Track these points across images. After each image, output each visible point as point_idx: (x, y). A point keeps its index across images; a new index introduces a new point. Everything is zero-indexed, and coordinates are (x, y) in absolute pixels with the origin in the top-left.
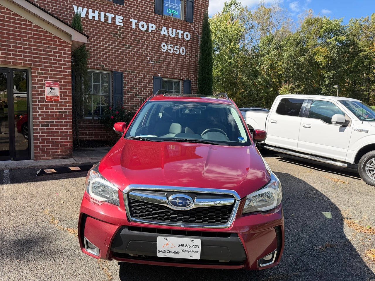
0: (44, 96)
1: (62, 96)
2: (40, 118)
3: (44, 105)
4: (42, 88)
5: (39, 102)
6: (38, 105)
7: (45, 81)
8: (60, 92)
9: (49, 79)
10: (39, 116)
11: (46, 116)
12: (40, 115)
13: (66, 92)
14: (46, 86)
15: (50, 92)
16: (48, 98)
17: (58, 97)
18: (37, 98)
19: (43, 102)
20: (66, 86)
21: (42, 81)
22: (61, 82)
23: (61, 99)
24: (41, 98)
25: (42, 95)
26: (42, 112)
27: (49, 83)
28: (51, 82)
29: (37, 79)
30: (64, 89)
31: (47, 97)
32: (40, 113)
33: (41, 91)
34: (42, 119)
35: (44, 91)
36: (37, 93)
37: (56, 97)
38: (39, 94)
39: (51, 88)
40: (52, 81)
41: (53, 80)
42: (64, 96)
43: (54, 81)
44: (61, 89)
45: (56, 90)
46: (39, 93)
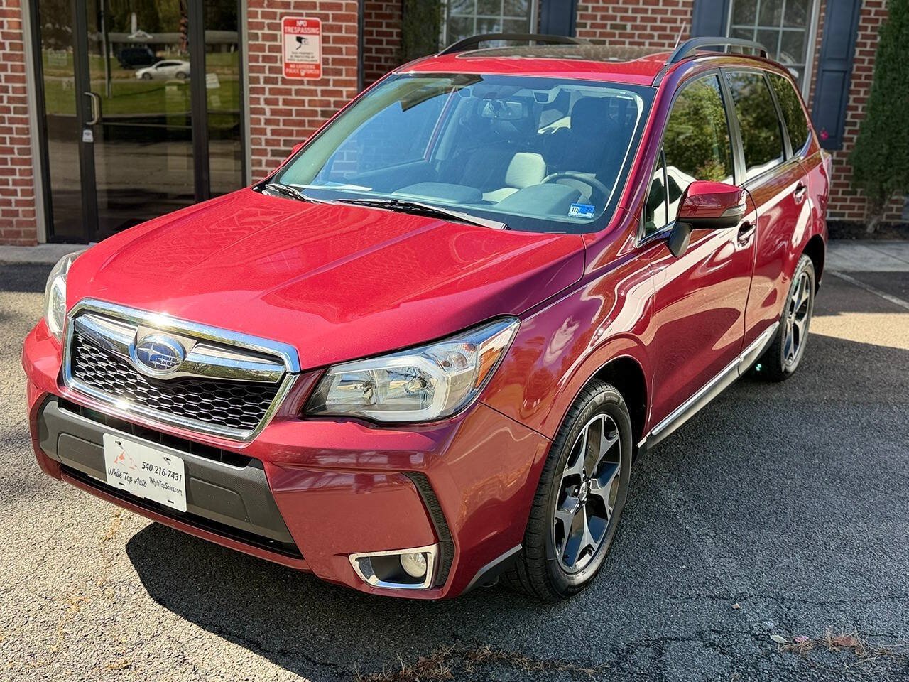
0: (278, 64)
1: (328, 64)
2: (269, 128)
3: (280, 92)
4: (274, 38)
5: (267, 80)
6: (262, 91)
7: (282, 15)
8: (325, 51)
9: (292, 11)
10: (265, 124)
11: (284, 125)
12: (268, 122)
13: (339, 51)
14: (285, 33)
15: (295, 51)
16: (290, 71)
17: (317, 67)
18: (262, 70)
19: (274, 81)
20: (339, 29)
21: (273, 16)
22: (325, 18)
23: (326, 72)
24: (272, 70)
25: (274, 59)
26: (274, 112)
27: (293, 24)
28: (299, 20)
29: (260, 13)
30: (336, 40)
31: (287, 65)
32: (268, 115)
33: (272, 49)
34: (274, 132)
35: (279, 49)
36: (261, 54)
37: (311, 67)
38: (265, 59)
39: (299, 40)
40: (301, 15)
41: (304, 12)
42: (335, 61)
43: (308, 15)
44: (325, 40)
45: (313, 44)
46: (267, 53)
